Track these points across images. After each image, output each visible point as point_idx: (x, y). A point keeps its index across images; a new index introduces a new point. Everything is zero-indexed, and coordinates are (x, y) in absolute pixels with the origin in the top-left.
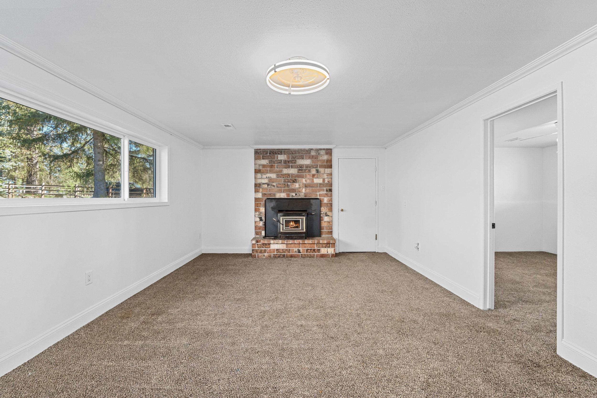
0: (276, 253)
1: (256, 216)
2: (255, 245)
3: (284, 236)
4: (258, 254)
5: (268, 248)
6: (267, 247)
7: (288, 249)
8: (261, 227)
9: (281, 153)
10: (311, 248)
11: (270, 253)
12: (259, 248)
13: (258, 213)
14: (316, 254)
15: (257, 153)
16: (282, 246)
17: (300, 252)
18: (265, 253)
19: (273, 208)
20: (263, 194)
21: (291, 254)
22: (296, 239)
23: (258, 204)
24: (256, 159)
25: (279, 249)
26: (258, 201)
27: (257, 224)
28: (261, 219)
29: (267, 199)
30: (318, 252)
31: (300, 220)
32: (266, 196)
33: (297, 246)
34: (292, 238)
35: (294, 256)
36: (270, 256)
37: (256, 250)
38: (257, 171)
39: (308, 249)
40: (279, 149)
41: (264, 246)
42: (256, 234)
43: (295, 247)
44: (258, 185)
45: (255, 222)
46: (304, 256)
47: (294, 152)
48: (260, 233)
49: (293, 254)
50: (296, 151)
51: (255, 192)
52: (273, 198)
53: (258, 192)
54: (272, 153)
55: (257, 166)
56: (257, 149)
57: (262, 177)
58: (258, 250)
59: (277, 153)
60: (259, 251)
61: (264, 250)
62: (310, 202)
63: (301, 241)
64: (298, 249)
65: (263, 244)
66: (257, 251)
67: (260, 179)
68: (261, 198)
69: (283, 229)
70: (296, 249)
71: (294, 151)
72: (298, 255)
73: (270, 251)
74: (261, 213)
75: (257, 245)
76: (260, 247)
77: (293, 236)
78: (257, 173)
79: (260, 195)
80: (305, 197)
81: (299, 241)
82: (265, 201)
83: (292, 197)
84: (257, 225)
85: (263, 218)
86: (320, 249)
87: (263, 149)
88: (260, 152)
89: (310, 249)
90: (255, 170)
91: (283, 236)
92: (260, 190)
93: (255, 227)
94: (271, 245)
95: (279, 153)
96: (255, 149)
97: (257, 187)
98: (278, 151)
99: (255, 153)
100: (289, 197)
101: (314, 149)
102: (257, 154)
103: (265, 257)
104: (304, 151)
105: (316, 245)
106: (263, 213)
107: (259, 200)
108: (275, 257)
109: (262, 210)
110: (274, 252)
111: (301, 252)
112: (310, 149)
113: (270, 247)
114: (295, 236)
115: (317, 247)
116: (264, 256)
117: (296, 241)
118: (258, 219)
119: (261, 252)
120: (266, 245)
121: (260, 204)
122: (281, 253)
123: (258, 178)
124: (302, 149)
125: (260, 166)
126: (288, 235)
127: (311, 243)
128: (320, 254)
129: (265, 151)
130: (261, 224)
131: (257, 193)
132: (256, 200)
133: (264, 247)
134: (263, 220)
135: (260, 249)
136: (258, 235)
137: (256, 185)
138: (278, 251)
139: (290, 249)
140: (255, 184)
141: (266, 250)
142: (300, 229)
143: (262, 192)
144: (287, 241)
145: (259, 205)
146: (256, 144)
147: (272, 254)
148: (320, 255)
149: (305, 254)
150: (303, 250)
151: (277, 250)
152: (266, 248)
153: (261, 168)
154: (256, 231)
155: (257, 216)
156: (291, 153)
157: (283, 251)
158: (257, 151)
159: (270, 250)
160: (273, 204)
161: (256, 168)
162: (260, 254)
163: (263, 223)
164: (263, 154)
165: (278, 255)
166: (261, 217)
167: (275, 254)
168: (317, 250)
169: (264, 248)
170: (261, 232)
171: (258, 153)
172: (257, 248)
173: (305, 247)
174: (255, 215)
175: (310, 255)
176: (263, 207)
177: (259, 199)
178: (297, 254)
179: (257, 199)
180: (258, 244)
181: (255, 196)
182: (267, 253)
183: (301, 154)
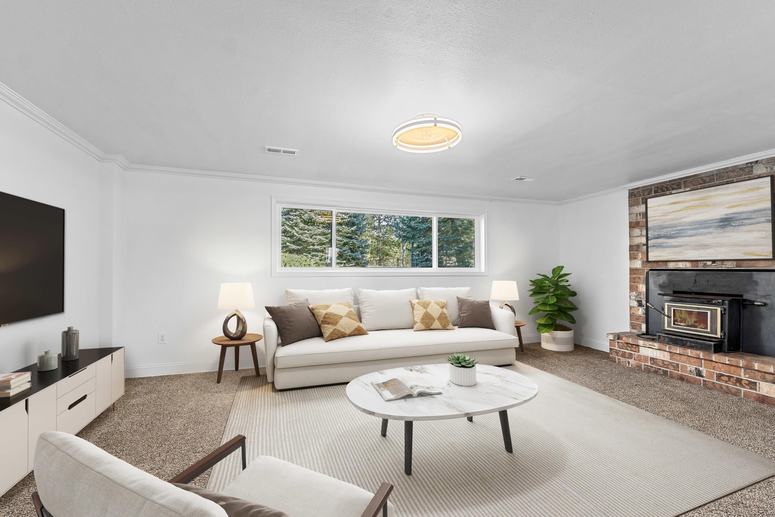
0: (649, 364)
1: (632, 297)
2: (615, 343)
3: (666, 337)
4: (619, 357)
5: (636, 352)
6: (633, 349)
7: (673, 363)
8: (640, 316)
9: (678, 186)
10: (730, 374)
11: (640, 360)
12: (620, 348)
13: (634, 293)
14: (743, 389)
15: (632, 195)
16: (662, 355)
17: (702, 376)
18: (631, 360)
19: (661, 287)
20: (643, 261)
21: (680, 373)
22: (691, 347)
23: (634, 278)
24: (631, 205)
25: (656, 359)
26: (635, 274)
27: (633, 311)
28: (640, 304)
29: (651, 270)
30: (751, 388)
31: (709, 312)
32: (649, 265)
33: (694, 362)
34: (683, 345)
35: (687, 379)
36: (639, 367)
37: (616, 350)
38: (633, 225)
39: (723, 375)
40: (675, 180)
41: (628, 346)
42: (632, 326)
43: (690, 363)
44: (635, 248)
45: (631, 308)
46: (710, 385)
47: (707, 180)
48: (638, 327)
49: (684, 375)
50: (713, 175)
51: (631, 258)
52: (662, 268)
53: (635, 258)
54: (659, 191)
55: (634, 216)
56: (633, 189)
57: (641, 234)
58: (620, 351)
59: (670, 188)
60: (621, 353)
61: (629, 353)
62: (751, 277)
63: (701, 354)
64: (696, 369)
65: (627, 343)
66: (617, 352)
67: (638, 236)
68: (640, 269)
69: (669, 325)
70: (693, 368)
71: (707, 177)
72: (695, 380)
73: (639, 358)
74: (641, 294)
75: (617, 343)
76: (622, 346)
77: (687, 341)
78: (634, 227)
79: (638, 264)
80: (736, 267)
81: (698, 352)
82: (647, 273)
83: (704, 267)
84: (634, 313)
85: (644, 302)
86: (755, 383)
87: (643, 187)
88: (639, 192)
89: (727, 374)
90: (630, 223)
91: (664, 337)
92: (638, 255)
93: (630, 315)
94: (640, 347)
95: (675, 186)
96: (629, 190)
97: (634, 250)
98: (672, 184)
99: (629, 196)
100: (697, 267)
101: (762, 160)
102: (633, 197)
103: (630, 366)
104: (733, 171)
105: (745, 371)
106: (643, 294)
107: (636, 272)
108: (648, 370)
109: (642, 288)
110: (646, 361)
111: (704, 375)
112: (751, 163)
113: (639, 351)
114: (691, 342)
115: (747, 376)
116: (629, 364)
117: (689, 352)
118: (635, 304)
119: (624, 355)
120: (632, 347)
121: (639, 278)
122: (660, 366)
123: (635, 237)
124: (728, 168)
125: (639, 216)
126: (674, 337)
127: (727, 362)
128: (756, 393)
129: (647, 190)
130: (641, 311)
131: (634, 261)
132: (633, 271)
133: (628, 348)
134: (644, 306)
135: (622, 350)
136: (634, 329)
137: (631, 248)
138: (654, 361)
139: (678, 365)
140: (630, 246)
141: (632, 353)
142: (709, 330)
143: (641, 259)
144: (670, 348)
145: (636, 281)
146: (632, 180)
147: (643, 364)
148: (755, 395)
149: (713, 383)
150: (710, 375)
151: (652, 359)
152: (631, 350)
153: (640, 219)
154: (633, 323)
155: (634, 298)
156: (701, 182)
157: (663, 363)
158: (632, 193)
159: (640, 356)
160: (663, 278)
161: (631, 221)
162: (622, 359)
163: (644, 310)
164: (643, 195)
165: (654, 369)
166: (641, 301)
167: (648, 366)
168: (747, 382)
169: (628, 350)
170: (641, 325)
171: (635, 195)
172: (617, 348)
173: (714, 369)
174: (630, 296)
175: (727, 387)
176: (643, 284)
177: (636, 269)
178: (695, 378)
179: (633, 269)
180: (618, 341)
181: (630, 265)
182: (635, 360)
183: (726, 179)
